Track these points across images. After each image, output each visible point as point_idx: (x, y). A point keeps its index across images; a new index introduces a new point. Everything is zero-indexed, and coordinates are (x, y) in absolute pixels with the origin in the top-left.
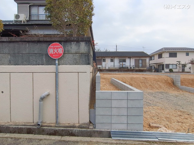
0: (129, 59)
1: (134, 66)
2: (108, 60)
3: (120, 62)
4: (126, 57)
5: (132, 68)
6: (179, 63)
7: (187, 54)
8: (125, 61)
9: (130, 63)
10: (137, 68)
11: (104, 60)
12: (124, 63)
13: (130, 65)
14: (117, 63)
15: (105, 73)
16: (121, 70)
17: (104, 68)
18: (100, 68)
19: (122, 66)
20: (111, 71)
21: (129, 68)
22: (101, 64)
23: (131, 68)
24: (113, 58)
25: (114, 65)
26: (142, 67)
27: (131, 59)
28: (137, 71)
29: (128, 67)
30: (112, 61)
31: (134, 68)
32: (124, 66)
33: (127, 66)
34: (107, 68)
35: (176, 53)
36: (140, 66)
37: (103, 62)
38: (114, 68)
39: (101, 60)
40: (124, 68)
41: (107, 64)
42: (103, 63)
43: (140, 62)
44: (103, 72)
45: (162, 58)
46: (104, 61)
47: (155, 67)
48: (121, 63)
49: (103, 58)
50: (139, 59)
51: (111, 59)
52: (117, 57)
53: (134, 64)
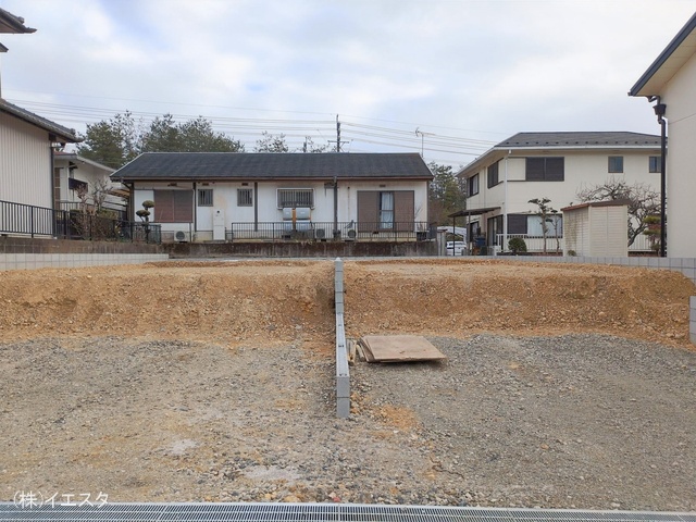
0: (330, 192)
1: (355, 227)
2: (226, 197)
3: (283, 204)
4: (312, 180)
5: (344, 236)
6: (543, 208)
7: (616, 165)
8: (307, 201)
9: (333, 210)
10: (365, 238)
11: (202, 193)
12: (302, 211)
13: (336, 223)
14: (268, 212)
15: (203, 261)
16: (280, 245)
17: (201, 238)
18: (180, 234)
19: (294, 224)
20: (235, 251)
21: (329, 235)
22: (189, 217)
23: (337, 233)
24: (251, 186)
25: (256, 223)
26: (394, 230)
27: (342, 192)
28: (360, 249)
29: (321, 232)
30: (245, 199)
31: (352, 233)
32: (301, 226)
33: (317, 227)
34: (219, 236)
35: (561, 160)
36: (385, 226)
37: (202, 203)
38: (254, 234)
39: (188, 193)
40: (303, 234)
41: (222, 215)
42: (202, 213)
43: (387, 203)
44: (195, 256)
45: (498, 183)
46: (206, 199)
48: (288, 211)
49: (200, 187)
50: (381, 193)
51: (240, 193)
52: (270, 179)
53: (354, 217)
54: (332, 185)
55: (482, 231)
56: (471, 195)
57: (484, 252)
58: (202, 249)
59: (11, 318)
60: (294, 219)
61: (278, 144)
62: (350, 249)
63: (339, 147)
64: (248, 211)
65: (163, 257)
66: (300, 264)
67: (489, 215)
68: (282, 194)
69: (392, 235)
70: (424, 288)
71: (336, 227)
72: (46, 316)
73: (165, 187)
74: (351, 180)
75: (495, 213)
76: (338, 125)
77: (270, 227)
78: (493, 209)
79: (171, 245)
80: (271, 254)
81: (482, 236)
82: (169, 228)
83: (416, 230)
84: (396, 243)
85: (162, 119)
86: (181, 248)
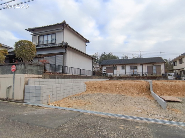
0: (141, 66)
1: (147, 73)
2: (119, 68)
3: (131, 69)
4: (137, 64)
5: (145, 75)
8: (136, 68)
9: (142, 70)
10: (150, 75)
11: (115, 67)
12: (135, 70)
13: (143, 72)
14: (128, 71)
15: (115, 80)
16: (131, 77)
17: (114, 76)
18: (111, 75)
20: (121, 78)
21: (141, 75)
22: (113, 72)
23: (143, 75)
24: (124, 66)
25: (125, 73)
26: (156, 74)
27: (144, 66)
28: (149, 78)
29: (140, 74)
30: (123, 68)
32: (135, 73)
33: (139, 73)
34: (118, 75)
36: (154, 73)
37: (115, 69)
38: (125, 75)
39: (112, 67)
40: (135, 75)
41: (119, 71)
42: (115, 71)
43: (154, 68)
45: (182, 63)
46: (116, 68)
47: (177, 74)
48: (132, 70)
49: (114, 66)
50: (153, 66)
51: (122, 67)
52: (128, 64)
53: (147, 71)
54: (142, 64)
55: (178, 74)
56: (175, 66)
57: (180, 79)
58: (115, 78)
59: (93, 89)
60: (133, 72)
61: (126, 57)
62: (146, 78)
63: (140, 56)
64: (124, 70)
65: (108, 79)
66: (137, 81)
67: (180, 70)
68: (131, 67)
69: (156, 75)
70: (171, 87)
71: (143, 73)
72: (98, 89)
73: (108, 66)
74: (146, 64)
75: (182, 70)
76: (140, 52)
77: (129, 74)
78: (181, 69)
79: (109, 77)
80: (129, 79)
81: (178, 75)
82: (109, 74)
83: (162, 74)
84: (157, 77)
85: (103, 53)
86: (111, 78)
